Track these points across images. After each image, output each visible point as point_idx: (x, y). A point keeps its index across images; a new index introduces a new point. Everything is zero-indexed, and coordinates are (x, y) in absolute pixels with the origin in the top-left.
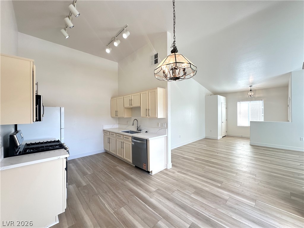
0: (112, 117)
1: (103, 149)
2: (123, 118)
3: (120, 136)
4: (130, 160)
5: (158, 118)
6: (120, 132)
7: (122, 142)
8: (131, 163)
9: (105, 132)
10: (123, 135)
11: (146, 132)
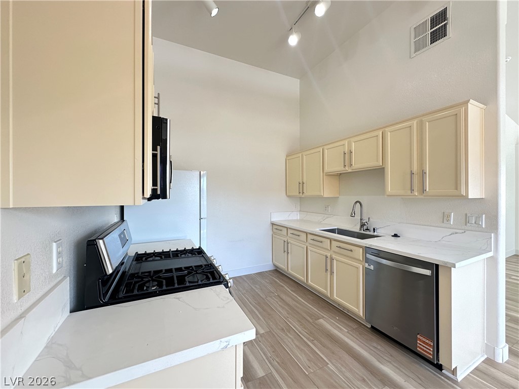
0: (289, 196)
1: (271, 263)
2: (320, 198)
3: (321, 242)
4: (359, 310)
5: (469, 198)
6: (317, 230)
7: (327, 257)
8: (360, 317)
9: (275, 227)
10: (331, 240)
11: (396, 236)
